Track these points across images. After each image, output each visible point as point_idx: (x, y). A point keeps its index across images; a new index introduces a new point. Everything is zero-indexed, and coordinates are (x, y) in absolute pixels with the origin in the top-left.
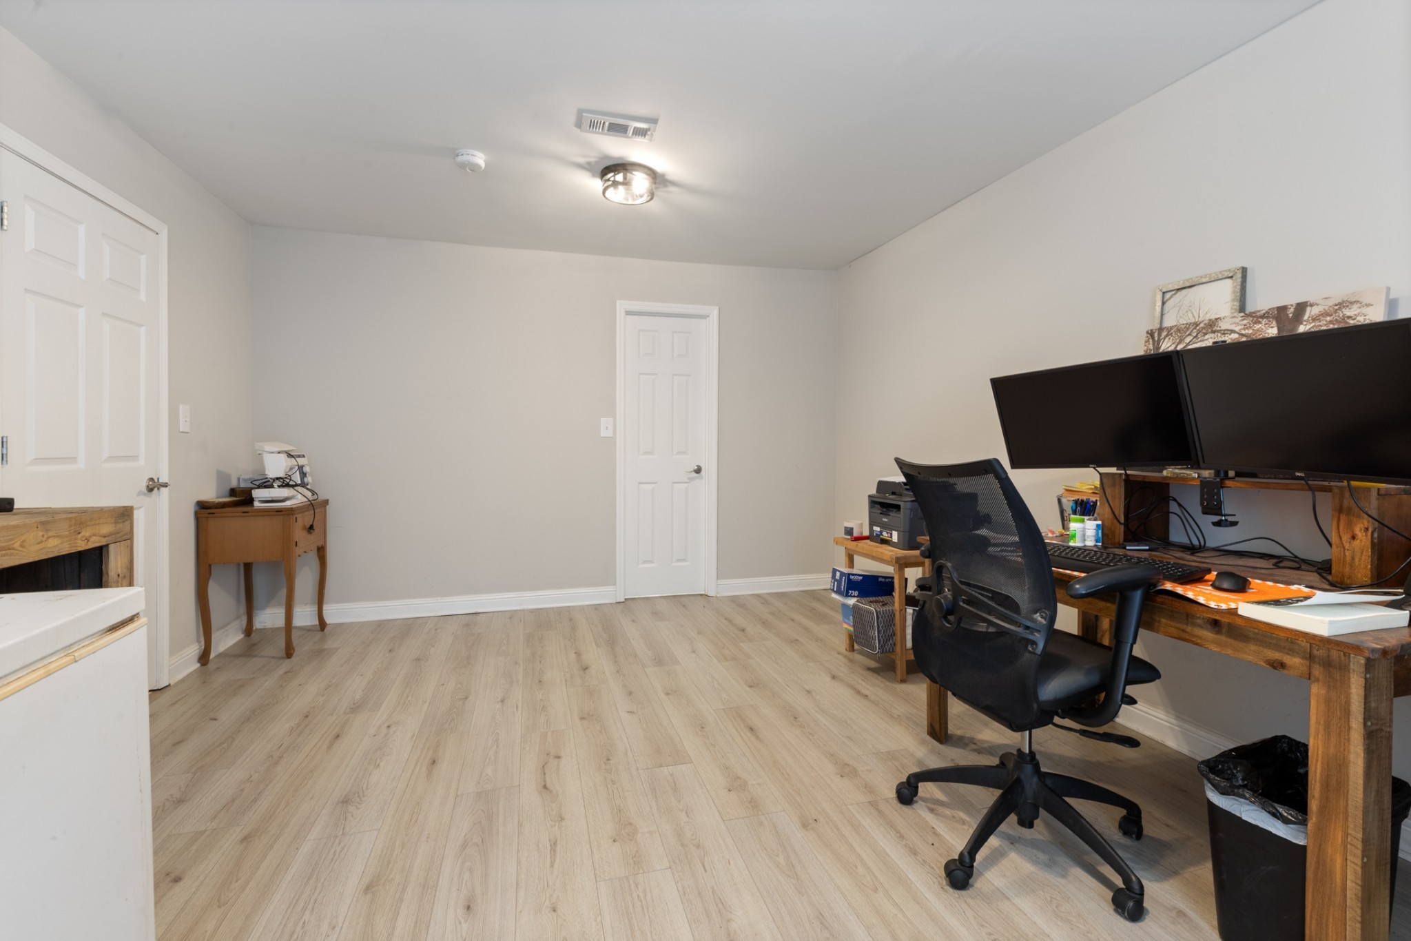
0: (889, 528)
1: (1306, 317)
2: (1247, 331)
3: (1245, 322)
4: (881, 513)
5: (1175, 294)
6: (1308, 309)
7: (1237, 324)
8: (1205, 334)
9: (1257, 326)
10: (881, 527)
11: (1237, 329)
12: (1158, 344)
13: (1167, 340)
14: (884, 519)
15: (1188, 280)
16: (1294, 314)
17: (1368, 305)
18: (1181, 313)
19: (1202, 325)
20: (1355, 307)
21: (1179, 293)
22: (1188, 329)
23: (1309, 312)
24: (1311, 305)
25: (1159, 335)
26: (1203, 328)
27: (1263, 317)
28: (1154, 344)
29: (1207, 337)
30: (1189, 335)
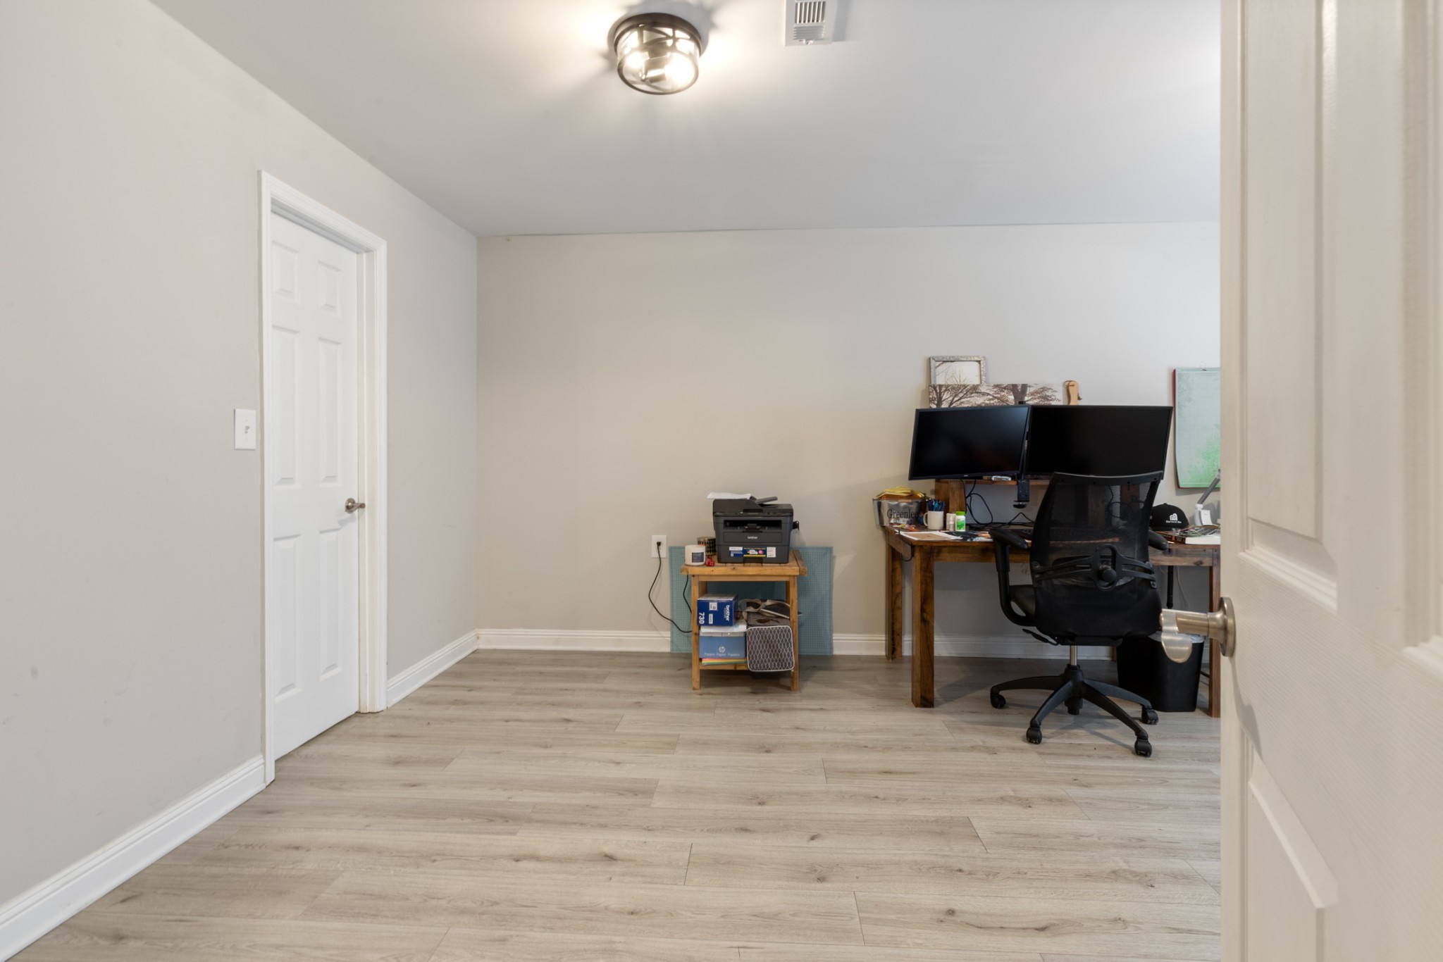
0: (762, 545)
1: (1028, 393)
2: (997, 395)
3: (995, 390)
4: (743, 532)
5: (942, 364)
6: (1028, 388)
7: (991, 390)
8: (972, 393)
9: (1003, 394)
10: (743, 546)
11: (991, 393)
12: (940, 395)
13: (946, 393)
14: (749, 538)
15: (952, 357)
16: (1021, 389)
17: (1056, 391)
18: (948, 377)
19: (969, 387)
20: (1050, 391)
21: (944, 364)
22: (960, 388)
23: (1029, 390)
24: (1030, 386)
25: (940, 389)
26: (970, 389)
27: (1005, 388)
28: (937, 394)
29: (973, 395)
30: (961, 392)
